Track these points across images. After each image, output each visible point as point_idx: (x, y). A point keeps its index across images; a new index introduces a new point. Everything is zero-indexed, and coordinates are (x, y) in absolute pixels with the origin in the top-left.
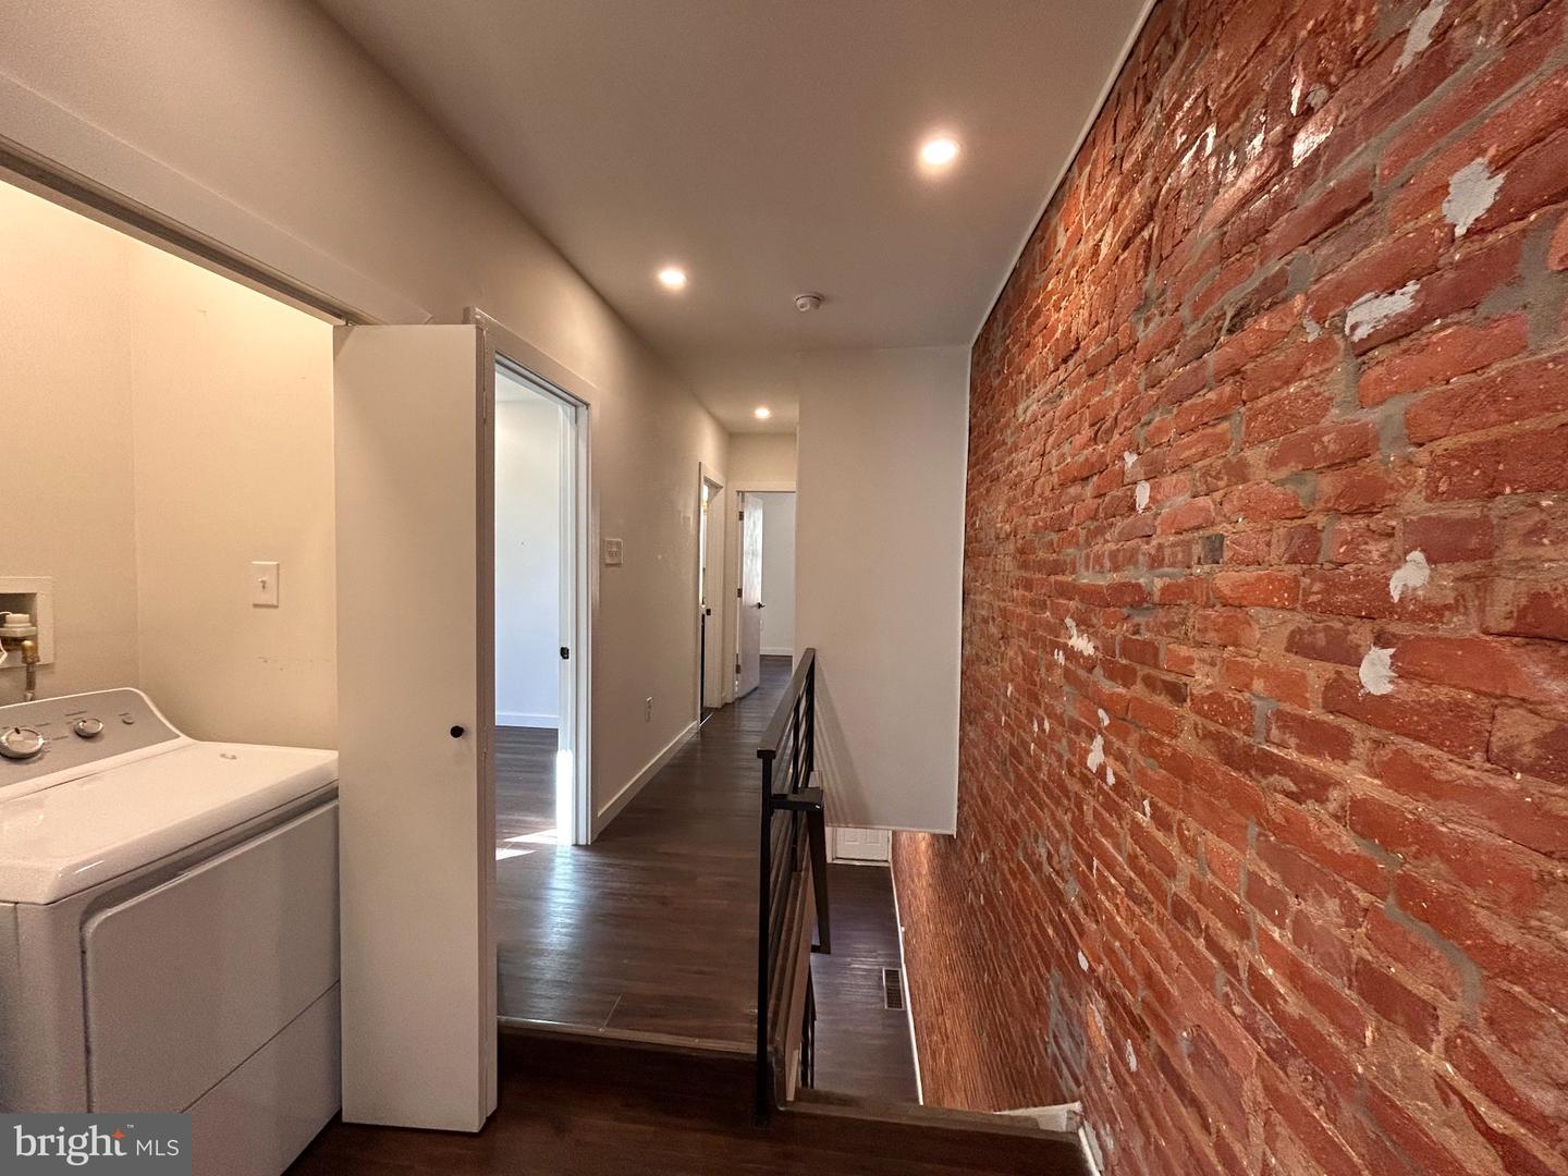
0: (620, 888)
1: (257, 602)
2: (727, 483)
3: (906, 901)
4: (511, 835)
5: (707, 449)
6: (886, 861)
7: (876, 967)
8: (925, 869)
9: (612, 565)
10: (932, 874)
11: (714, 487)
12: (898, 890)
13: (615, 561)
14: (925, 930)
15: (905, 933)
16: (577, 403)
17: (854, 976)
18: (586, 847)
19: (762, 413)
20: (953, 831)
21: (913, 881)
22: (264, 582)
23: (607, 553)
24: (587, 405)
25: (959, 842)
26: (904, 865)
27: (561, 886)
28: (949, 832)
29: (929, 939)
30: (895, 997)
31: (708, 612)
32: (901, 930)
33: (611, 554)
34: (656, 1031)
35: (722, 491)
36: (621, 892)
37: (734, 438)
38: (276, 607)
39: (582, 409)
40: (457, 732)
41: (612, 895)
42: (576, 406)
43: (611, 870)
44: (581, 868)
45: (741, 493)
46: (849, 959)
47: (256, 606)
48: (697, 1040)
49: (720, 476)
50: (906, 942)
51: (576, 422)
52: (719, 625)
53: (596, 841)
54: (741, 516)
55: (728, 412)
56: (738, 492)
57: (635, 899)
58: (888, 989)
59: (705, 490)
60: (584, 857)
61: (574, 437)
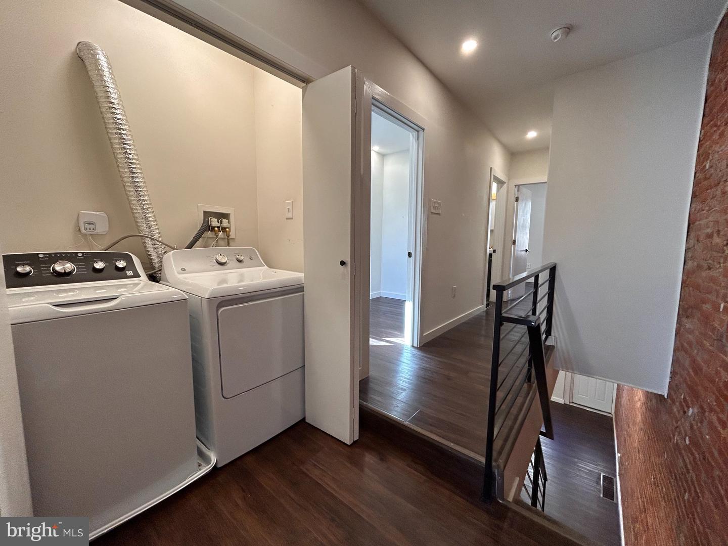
0: (429, 367)
1: (288, 217)
2: (509, 180)
3: (623, 439)
4: (386, 337)
5: (497, 161)
6: (610, 413)
7: (597, 471)
8: (639, 418)
9: (435, 213)
10: (644, 422)
11: (500, 183)
12: (617, 431)
13: (437, 211)
14: (636, 458)
15: (620, 458)
16: (418, 129)
17: (579, 470)
18: (417, 348)
19: (532, 135)
20: (665, 392)
21: (629, 427)
22: (288, 209)
23: (432, 208)
24: (423, 129)
25: (669, 401)
26: (623, 416)
27: (406, 361)
28: (663, 394)
29: (638, 464)
30: (609, 493)
31: (494, 251)
32: (618, 455)
33: (434, 207)
34: (431, 432)
35: (505, 185)
36: (429, 369)
37: (514, 155)
38: (292, 219)
39: (421, 132)
40: (343, 263)
41: (425, 369)
42: (418, 131)
43: (426, 359)
44: (414, 355)
45: (518, 186)
46: (576, 460)
47: (287, 219)
48: (452, 444)
49: (505, 176)
50: (621, 464)
51: (418, 139)
52: (500, 260)
53: (422, 346)
54: (517, 200)
55: (510, 138)
56: (516, 186)
57: (434, 373)
58: (604, 486)
59: (494, 186)
60: (416, 352)
61: (416, 147)
